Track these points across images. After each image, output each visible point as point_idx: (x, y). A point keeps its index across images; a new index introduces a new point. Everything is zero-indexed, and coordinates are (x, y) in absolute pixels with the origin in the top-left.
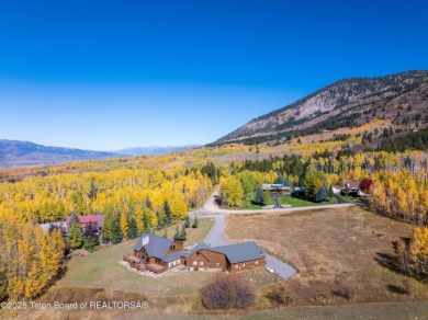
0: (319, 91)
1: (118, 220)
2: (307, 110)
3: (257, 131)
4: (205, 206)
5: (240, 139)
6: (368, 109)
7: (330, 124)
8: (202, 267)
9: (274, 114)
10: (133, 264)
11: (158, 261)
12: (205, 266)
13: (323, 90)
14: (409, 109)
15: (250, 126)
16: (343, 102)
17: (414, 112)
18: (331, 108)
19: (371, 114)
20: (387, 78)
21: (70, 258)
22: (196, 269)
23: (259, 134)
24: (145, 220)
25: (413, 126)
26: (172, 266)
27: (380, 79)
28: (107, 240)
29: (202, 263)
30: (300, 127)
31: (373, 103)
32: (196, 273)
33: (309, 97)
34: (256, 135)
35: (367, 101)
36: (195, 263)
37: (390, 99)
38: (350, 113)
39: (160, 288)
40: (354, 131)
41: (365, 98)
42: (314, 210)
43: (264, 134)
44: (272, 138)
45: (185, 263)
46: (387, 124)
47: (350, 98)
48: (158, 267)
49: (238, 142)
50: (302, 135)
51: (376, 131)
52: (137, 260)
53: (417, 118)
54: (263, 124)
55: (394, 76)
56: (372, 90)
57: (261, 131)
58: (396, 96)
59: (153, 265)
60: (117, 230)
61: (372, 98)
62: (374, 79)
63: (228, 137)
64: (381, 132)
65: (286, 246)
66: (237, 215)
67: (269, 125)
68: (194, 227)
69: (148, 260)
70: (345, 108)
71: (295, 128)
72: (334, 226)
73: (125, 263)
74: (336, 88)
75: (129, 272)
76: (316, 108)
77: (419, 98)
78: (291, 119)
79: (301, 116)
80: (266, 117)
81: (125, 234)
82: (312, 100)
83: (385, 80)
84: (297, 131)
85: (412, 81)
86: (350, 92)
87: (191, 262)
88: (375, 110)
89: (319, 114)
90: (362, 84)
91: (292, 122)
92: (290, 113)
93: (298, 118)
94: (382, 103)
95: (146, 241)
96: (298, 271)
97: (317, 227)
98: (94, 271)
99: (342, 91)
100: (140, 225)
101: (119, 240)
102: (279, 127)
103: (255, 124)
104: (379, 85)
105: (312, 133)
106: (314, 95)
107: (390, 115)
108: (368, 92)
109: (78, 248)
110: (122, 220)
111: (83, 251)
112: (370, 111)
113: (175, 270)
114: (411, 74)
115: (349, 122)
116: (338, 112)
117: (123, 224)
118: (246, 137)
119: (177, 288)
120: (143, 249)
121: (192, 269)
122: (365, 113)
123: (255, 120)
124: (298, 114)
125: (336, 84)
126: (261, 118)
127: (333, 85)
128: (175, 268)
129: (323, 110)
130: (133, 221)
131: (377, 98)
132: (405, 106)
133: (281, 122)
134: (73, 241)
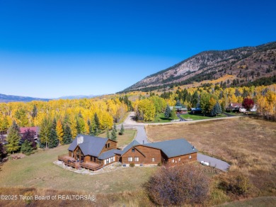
0: (189, 59)
1: (54, 127)
2: (182, 70)
3: (150, 84)
4: (125, 122)
5: (140, 88)
6: (221, 69)
7: (198, 78)
8: (137, 163)
9: (161, 73)
10: (68, 163)
11: (93, 158)
12: (140, 162)
13: (192, 58)
14: (247, 68)
15: (145, 81)
16: (204, 65)
17: (250, 70)
18: (197, 69)
19: (223, 72)
20: (230, 51)
21: (6, 161)
22: (132, 165)
23: (151, 85)
24: (78, 127)
25: (250, 78)
26: (108, 164)
27: (227, 52)
28: (44, 145)
29: (138, 159)
30: (177, 81)
31: (224, 65)
32: (132, 168)
33: (183, 62)
34: (149, 86)
35: (219, 64)
36: (131, 159)
37: (234, 63)
38: (209, 71)
39: (97, 185)
40: (214, 82)
41: (218, 63)
42: (214, 121)
43: (155, 85)
44: (160, 87)
45: (121, 160)
46: (234, 77)
47: (208, 63)
48: (93, 165)
49: (138, 90)
50: (181, 85)
51: (228, 81)
52: (72, 159)
53: (252, 73)
54: (154, 79)
55: (235, 50)
56: (222, 58)
57: (153, 83)
58: (237, 61)
59: (88, 163)
60: (53, 135)
61: (222, 63)
62: (223, 51)
63: (131, 88)
64: (231, 82)
65: (208, 144)
66: (153, 126)
67: (158, 80)
68: (120, 134)
69: (83, 159)
70: (205, 69)
71: (174, 81)
72: (238, 129)
73: (60, 163)
74: (199, 57)
75: (64, 170)
76: (187, 69)
77: (252, 62)
78: (172, 76)
79: (178, 74)
80: (156, 75)
81: (61, 139)
82: (185, 64)
83: (230, 52)
84: (176, 83)
85: (246, 52)
86: (208, 60)
87: (127, 158)
88: (225, 69)
89: (189, 73)
90: (215, 55)
91: (172, 78)
92: (171, 72)
93: (176, 76)
94: (229, 65)
95: (80, 140)
96: (230, 163)
97: (223, 131)
98: (28, 171)
99: (203, 58)
100: (74, 132)
101: (55, 145)
102: (164, 81)
103: (148, 79)
104: (225, 55)
105: (186, 84)
106: (186, 61)
107: (235, 72)
108: (219, 60)
109: (15, 152)
110: (57, 127)
111: (20, 155)
112: (222, 70)
113: (111, 167)
114: (245, 48)
115: (210, 77)
116: (201, 71)
117: (59, 131)
118: (144, 87)
119: (117, 184)
120: (78, 148)
121: (128, 165)
122: (220, 71)
123: (148, 77)
124: (176, 73)
125: (199, 54)
126: (152, 76)
127: (197, 55)
128: (111, 165)
129: (192, 70)
130: (68, 128)
131: (225, 63)
132: (244, 66)
133: (165, 78)
134: (11, 145)
